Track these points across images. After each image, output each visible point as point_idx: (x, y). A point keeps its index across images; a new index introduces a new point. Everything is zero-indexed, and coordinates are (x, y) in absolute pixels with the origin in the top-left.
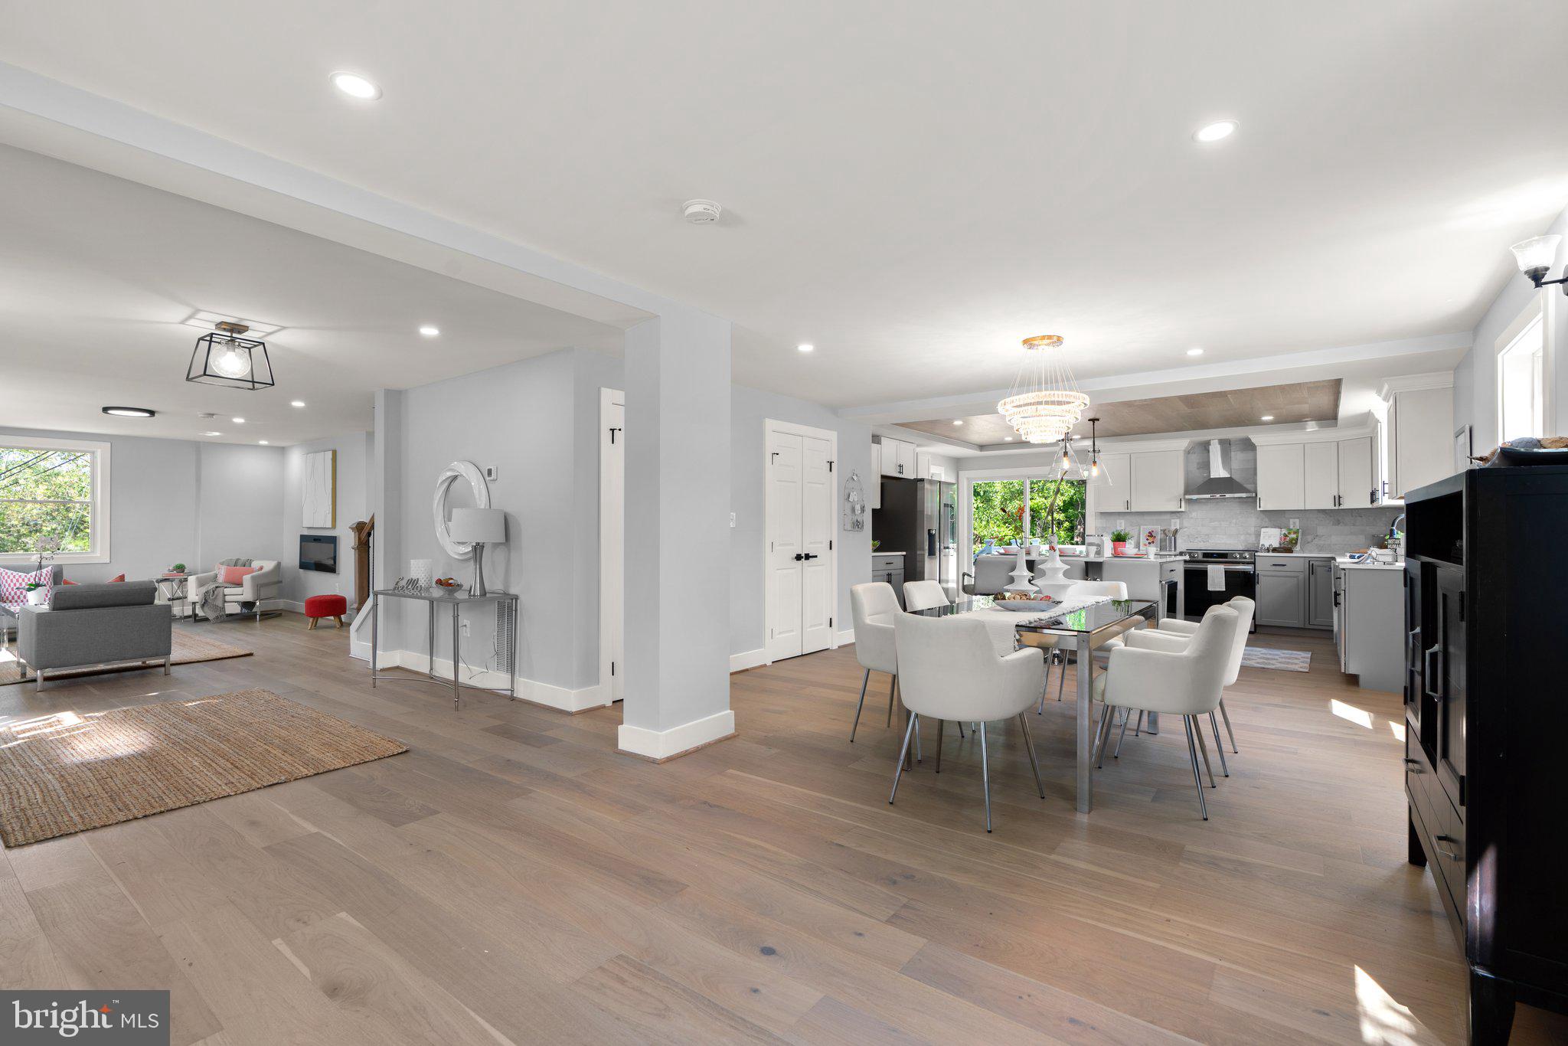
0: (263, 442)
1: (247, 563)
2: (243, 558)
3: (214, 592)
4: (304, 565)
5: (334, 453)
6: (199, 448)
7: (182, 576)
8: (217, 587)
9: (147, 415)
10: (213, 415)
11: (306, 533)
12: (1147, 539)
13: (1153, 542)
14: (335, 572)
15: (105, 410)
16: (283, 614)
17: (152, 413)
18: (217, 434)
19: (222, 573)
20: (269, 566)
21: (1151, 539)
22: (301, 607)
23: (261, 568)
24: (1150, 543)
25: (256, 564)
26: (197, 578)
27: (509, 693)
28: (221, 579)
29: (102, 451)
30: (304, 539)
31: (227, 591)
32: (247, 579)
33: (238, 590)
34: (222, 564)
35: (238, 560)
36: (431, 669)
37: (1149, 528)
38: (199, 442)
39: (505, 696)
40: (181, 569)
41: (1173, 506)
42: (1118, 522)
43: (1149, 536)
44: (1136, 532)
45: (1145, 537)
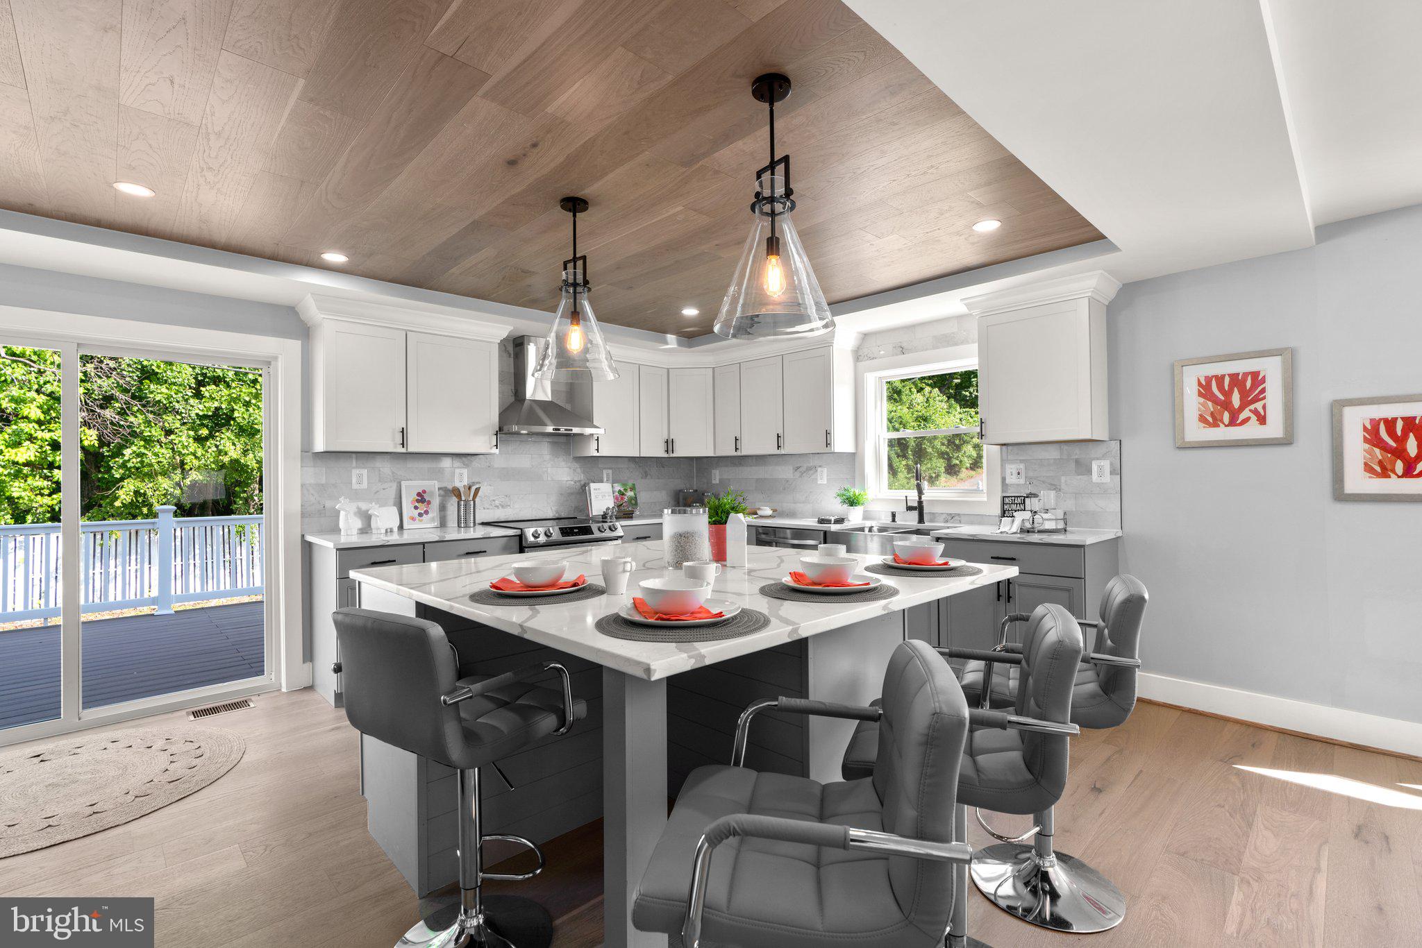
12: (416, 508)
13: (427, 512)
21: (422, 507)
37: (421, 486)
41: (483, 443)
42: (355, 472)
43: (418, 501)
44: (392, 493)
45: (412, 503)
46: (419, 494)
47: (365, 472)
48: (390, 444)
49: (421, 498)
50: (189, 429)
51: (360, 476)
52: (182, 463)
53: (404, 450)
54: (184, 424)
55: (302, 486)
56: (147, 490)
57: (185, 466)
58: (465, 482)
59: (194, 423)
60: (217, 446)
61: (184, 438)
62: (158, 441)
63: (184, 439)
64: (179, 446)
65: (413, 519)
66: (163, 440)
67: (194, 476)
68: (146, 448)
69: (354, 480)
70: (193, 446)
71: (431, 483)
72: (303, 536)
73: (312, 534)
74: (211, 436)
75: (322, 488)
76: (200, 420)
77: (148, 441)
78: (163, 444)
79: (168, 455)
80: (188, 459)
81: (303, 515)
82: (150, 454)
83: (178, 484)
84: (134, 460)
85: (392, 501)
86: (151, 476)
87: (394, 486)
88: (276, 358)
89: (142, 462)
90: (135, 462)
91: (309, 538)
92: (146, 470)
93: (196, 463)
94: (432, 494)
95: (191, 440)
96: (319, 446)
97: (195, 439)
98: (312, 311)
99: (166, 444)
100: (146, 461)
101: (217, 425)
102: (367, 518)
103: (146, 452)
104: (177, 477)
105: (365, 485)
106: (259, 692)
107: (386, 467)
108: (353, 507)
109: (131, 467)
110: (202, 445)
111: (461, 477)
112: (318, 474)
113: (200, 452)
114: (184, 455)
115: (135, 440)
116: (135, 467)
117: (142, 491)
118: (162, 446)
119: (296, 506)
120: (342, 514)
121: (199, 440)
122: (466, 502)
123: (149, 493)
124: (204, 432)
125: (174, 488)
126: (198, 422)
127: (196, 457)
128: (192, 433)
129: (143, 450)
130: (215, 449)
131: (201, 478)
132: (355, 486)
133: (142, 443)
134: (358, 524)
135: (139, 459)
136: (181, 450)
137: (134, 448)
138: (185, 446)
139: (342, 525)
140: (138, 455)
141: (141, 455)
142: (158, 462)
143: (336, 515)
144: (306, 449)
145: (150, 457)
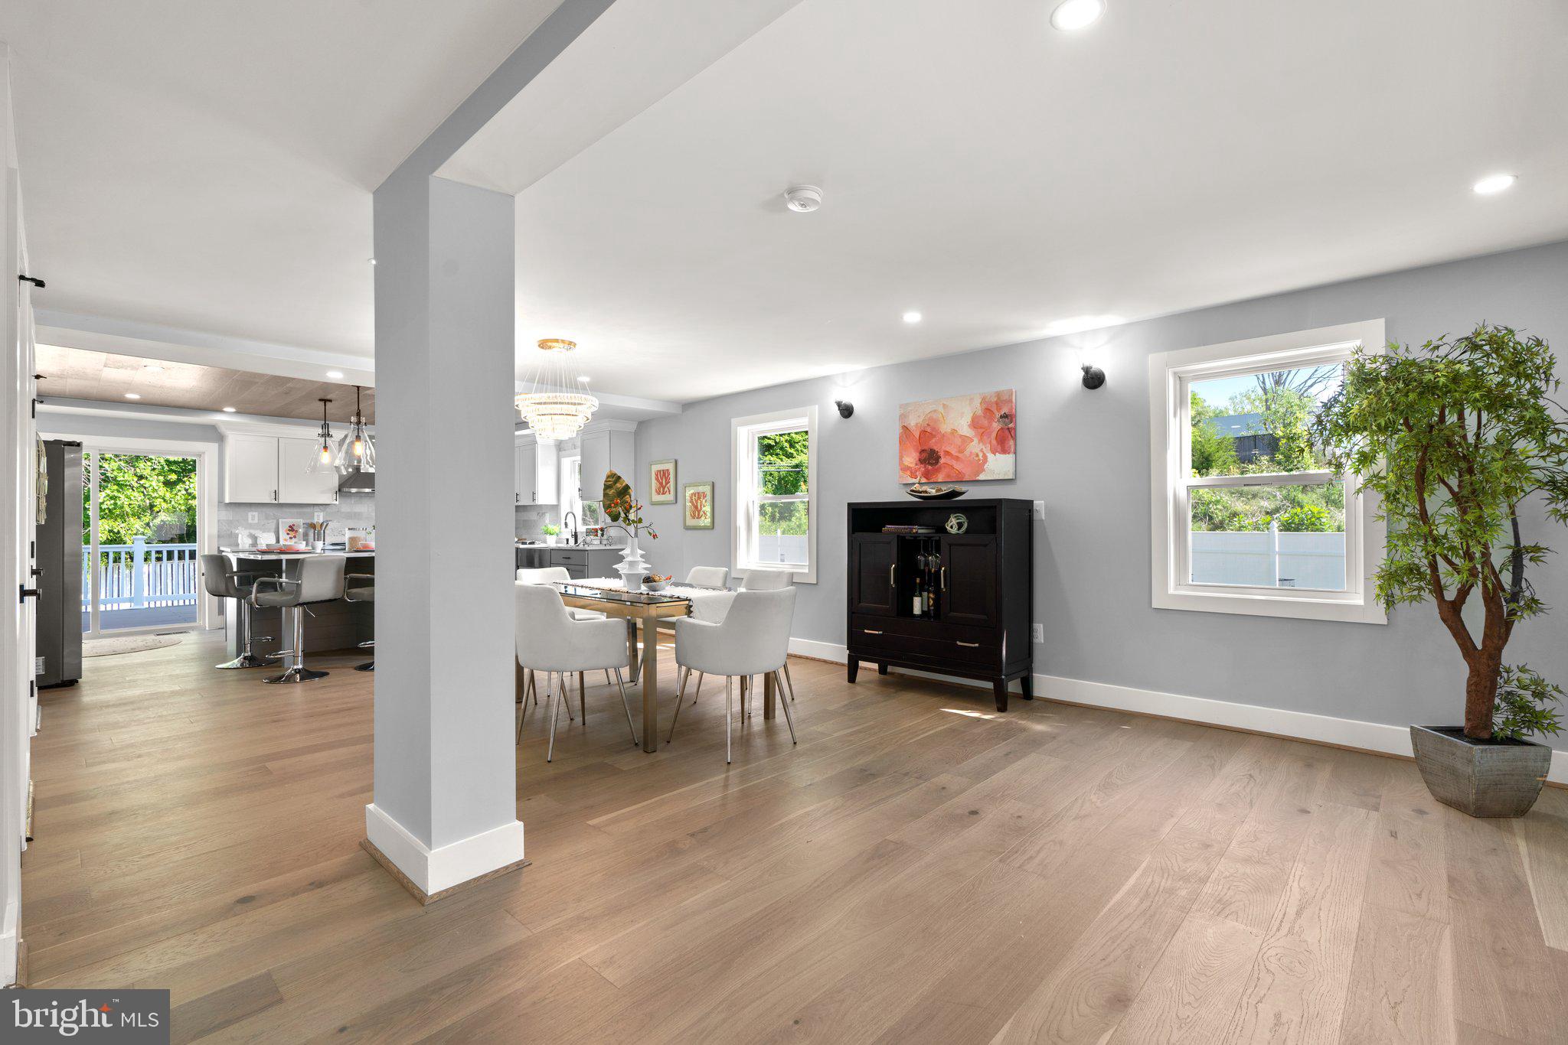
12: (288, 534)
13: (295, 537)
21: (292, 534)
24: (291, 538)
37: (291, 521)
41: (328, 498)
42: (250, 514)
43: (289, 530)
44: (273, 526)
45: (286, 531)
46: (290, 527)
47: (256, 514)
48: (268, 499)
49: (292, 528)
50: (158, 475)
51: (253, 516)
52: (152, 506)
53: (276, 502)
54: (154, 469)
55: (219, 521)
56: (120, 529)
57: (154, 508)
58: (321, 521)
59: (163, 468)
60: (186, 490)
61: (155, 482)
62: (130, 486)
63: (154, 484)
64: (150, 489)
65: (286, 540)
66: (135, 485)
67: (163, 517)
68: (118, 491)
69: (250, 519)
70: (163, 491)
71: (299, 520)
72: (219, 548)
73: (223, 546)
74: (179, 481)
75: (230, 522)
76: (168, 466)
77: (121, 486)
78: (134, 489)
79: (140, 499)
80: (158, 502)
81: (219, 536)
82: (122, 497)
83: (148, 524)
84: (108, 502)
85: (273, 530)
86: (123, 516)
87: (275, 521)
88: (204, 453)
89: (115, 504)
90: (109, 504)
91: (222, 549)
92: (118, 512)
93: (165, 505)
94: (299, 527)
95: (161, 484)
96: (227, 501)
97: (164, 483)
98: (223, 429)
99: (137, 488)
100: (119, 503)
101: (184, 470)
102: (255, 538)
103: (119, 495)
104: (147, 518)
105: (256, 521)
106: (193, 629)
107: (270, 511)
108: (247, 532)
109: (105, 509)
110: (171, 489)
111: (319, 517)
112: (226, 515)
113: (168, 496)
114: (153, 498)
115: (109, 485)
116: (108, 508)
117: (116, 531)
118: (134, 490)
119: (215, 531)
120: (240, 536)
121: (168, 484)
122: (319, 531)
123: (123, 532)
124: (173, 477)
125: (145, 528)
126: (166, 468)
127: (165, 500)
128: (161, 478)
129: (116, 494)
130: (184, 492)
131: (169, 519)
132: (250, 521)
133: (116, 487)
134: (249, 541)
135: (112, 502)
136: (151, 493)
137: (108, 491)
138: (155, 490)
139: (240, 541)
140: (111, 498)
141: (114, 498)
142: (130, 504)
143: (237, 536)
144: (221, 501)
145: (123, 500)
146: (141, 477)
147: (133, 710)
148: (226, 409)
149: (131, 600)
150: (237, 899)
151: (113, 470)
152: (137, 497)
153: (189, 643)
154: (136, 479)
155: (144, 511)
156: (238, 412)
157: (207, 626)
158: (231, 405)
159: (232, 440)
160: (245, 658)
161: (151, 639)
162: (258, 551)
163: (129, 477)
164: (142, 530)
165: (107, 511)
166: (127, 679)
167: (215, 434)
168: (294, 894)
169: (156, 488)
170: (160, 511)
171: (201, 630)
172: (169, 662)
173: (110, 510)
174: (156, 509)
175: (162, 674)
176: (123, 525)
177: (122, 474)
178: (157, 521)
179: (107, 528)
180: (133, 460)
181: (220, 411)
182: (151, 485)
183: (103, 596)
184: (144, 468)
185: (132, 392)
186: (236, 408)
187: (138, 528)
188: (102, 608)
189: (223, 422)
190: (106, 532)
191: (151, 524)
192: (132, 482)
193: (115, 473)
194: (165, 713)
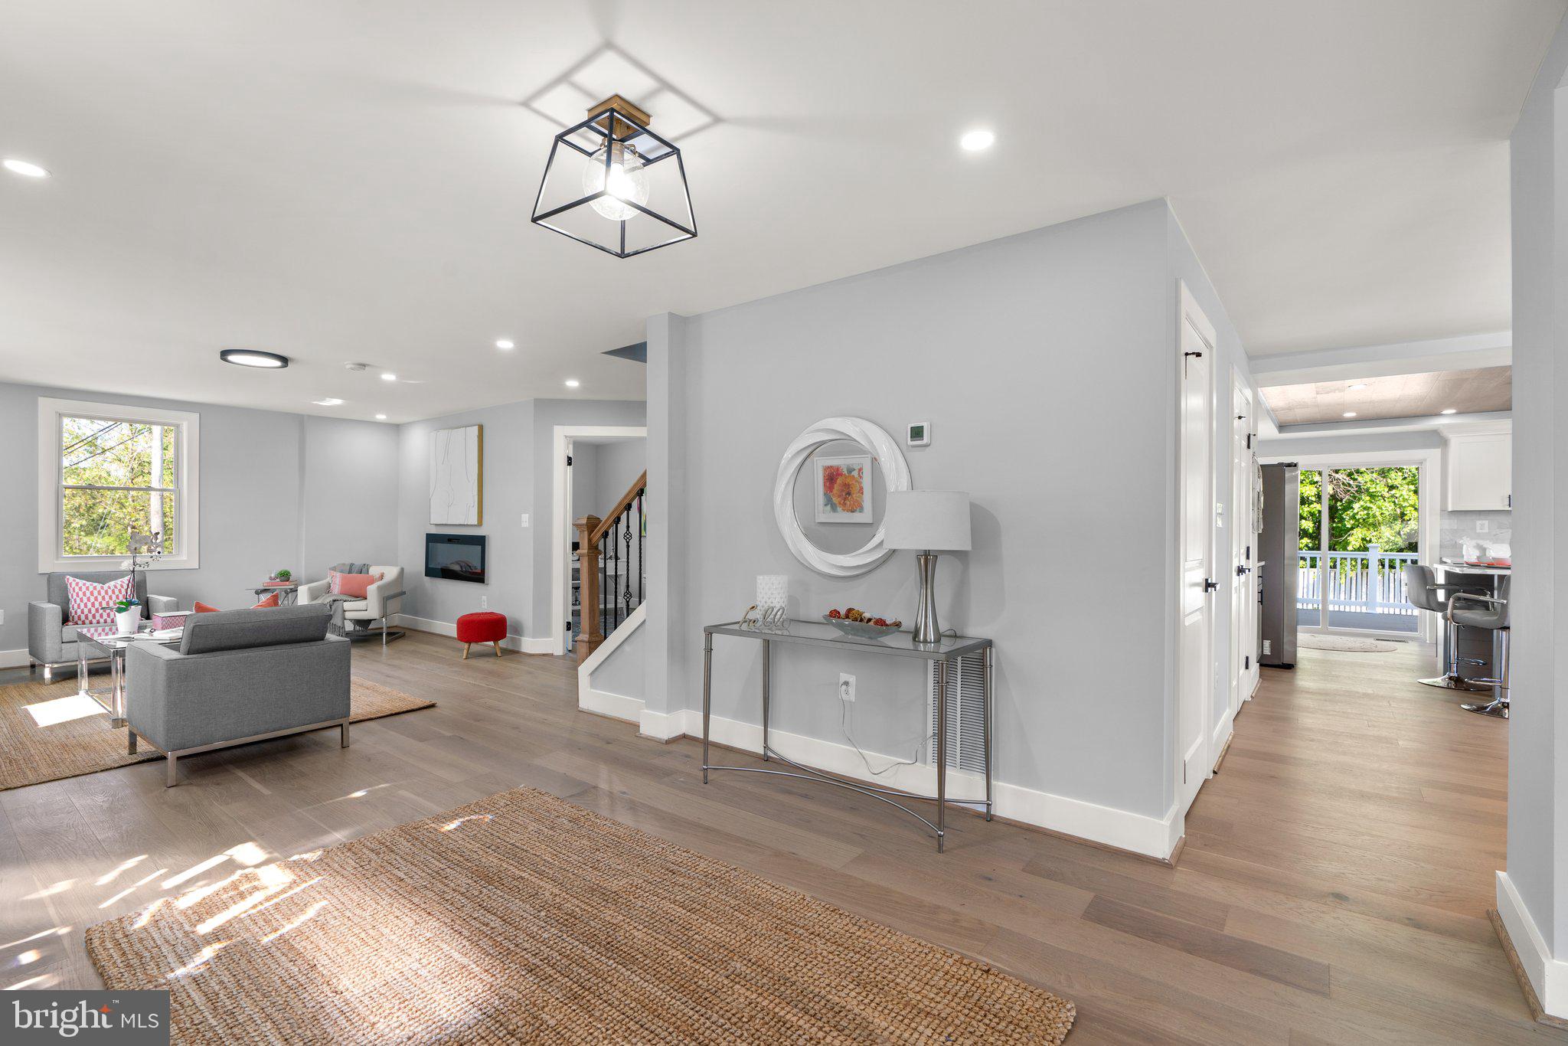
0: (381, 417)
1: (363, 569)
2: (358, 562)
3: (331, 606)
4: (430, 572)
5: (481, 428)
6: (303, 423)
7: (289, 586)
8: (334, 601)
9: (278, 363)
10: (364, 365)
11: (434, 531)
14: (484, 582)
15: (224, 354)
16: (408, 633)
17: (285, 360)
18: (337, 402)
19: (337, 582)
20: (391, 573)
22: (451, 629)
23: (382, 577)
25: (374, 571)
26: (309, 589)
27: (983, 809)
28: (336, 589)
29: (189, 424)
30: (431, 539)
31: (347, 605)
32: (372, 590)
33: (361, 604)
34: (334, 569)
35: (352, 565)
36: (766, 747)
38: (303, 416)
39: (978, 815)
40: (285, 576)
42: (1478, 523)
47: (1484, 522)
48: (1502, 505)
51: (1483, 525)
52: (1403, 515)
55: (1441, 530)
62: (1382, 496)
68: (1371, 502)
69: (1478, 529)
73: (1447, 557)
75: (1454, 532)
77: (1372, 496)
78: (1386, 499)
79: (1391, 508)
81: (1441, 546)
82: (1375, 507)
84: (1362, 513)
86: (1375, 526)
88: (1425, 460)
89: (1368, 514)
92: (1371, 520)
96: (1450, 508)
98: (1445, 433)
99: (1388, 498)
100: (1371, 513)
102: (1483, 550)
103: (1371, 505)
105: (1486, 530)
106: (1413, 639)
107: (1504, 519)
108: (1474, 543)
109: (1359, 519)
112: (1452, 524)
115: (1363, 497)
119: (1437, 541)
120: (1465, 547)
125: (1395, 536)
129: (1369, 505)
132: (1478, 531)
133: (1368, 498)
135: (1366, 512)
136: (1402, 503)
137: (1362, 503)
138: (1405, 500)
139: (1464, 553)
140: (1365, 509)
141: (1367, 508)
142: (1382, 514)
143: (1461, 546)
144: (1443, 510)
145: (1375, 510)
146: (1392, 488)
147: (1326, 701)
148: (1444, 412)
149: (1366, 604)
150: (1333, 892)
151: (1366, 482)
152: (1388, 508)
153: (1408, 653)
154: (1387, 489)
155: (1396, 520)
156: (1459, 413)
157: (1428, 638)
158: (1450, 406)
159: (1455, 442)
160: (1450, 678)
161: (1370, 642)
162: (1467, 563)
163: (1381, 488)
164: (1393, 538)
165: (1361, 521)
166: (1333, 673)
167: (1438, 440)
168: (1386, 919)
169: (1407, 497)
170: (1410, 519)
171: (1421, 642)
172: (1376, 667)
173: (1364, 520)
174: (1406, 518)
175: (1363, 676)
176: (1375, 534)
177: (1374, 486)
178: (1407, 530)
179: (1361, 536)
180: (1383, 473)
181: (1438, 415)
182: (1402, 495)
183: (1331, 597)
184: (1395, 478)
185: (1349, 412)
186: (1455, 409)
187: (1389, 536)
188: (1331, 608)
189: (1443, 425)
190: (1360, 540)
191: (1402, 533)
192: (1383, 492)
193: (1369, 485)
194: (1349, 711)
